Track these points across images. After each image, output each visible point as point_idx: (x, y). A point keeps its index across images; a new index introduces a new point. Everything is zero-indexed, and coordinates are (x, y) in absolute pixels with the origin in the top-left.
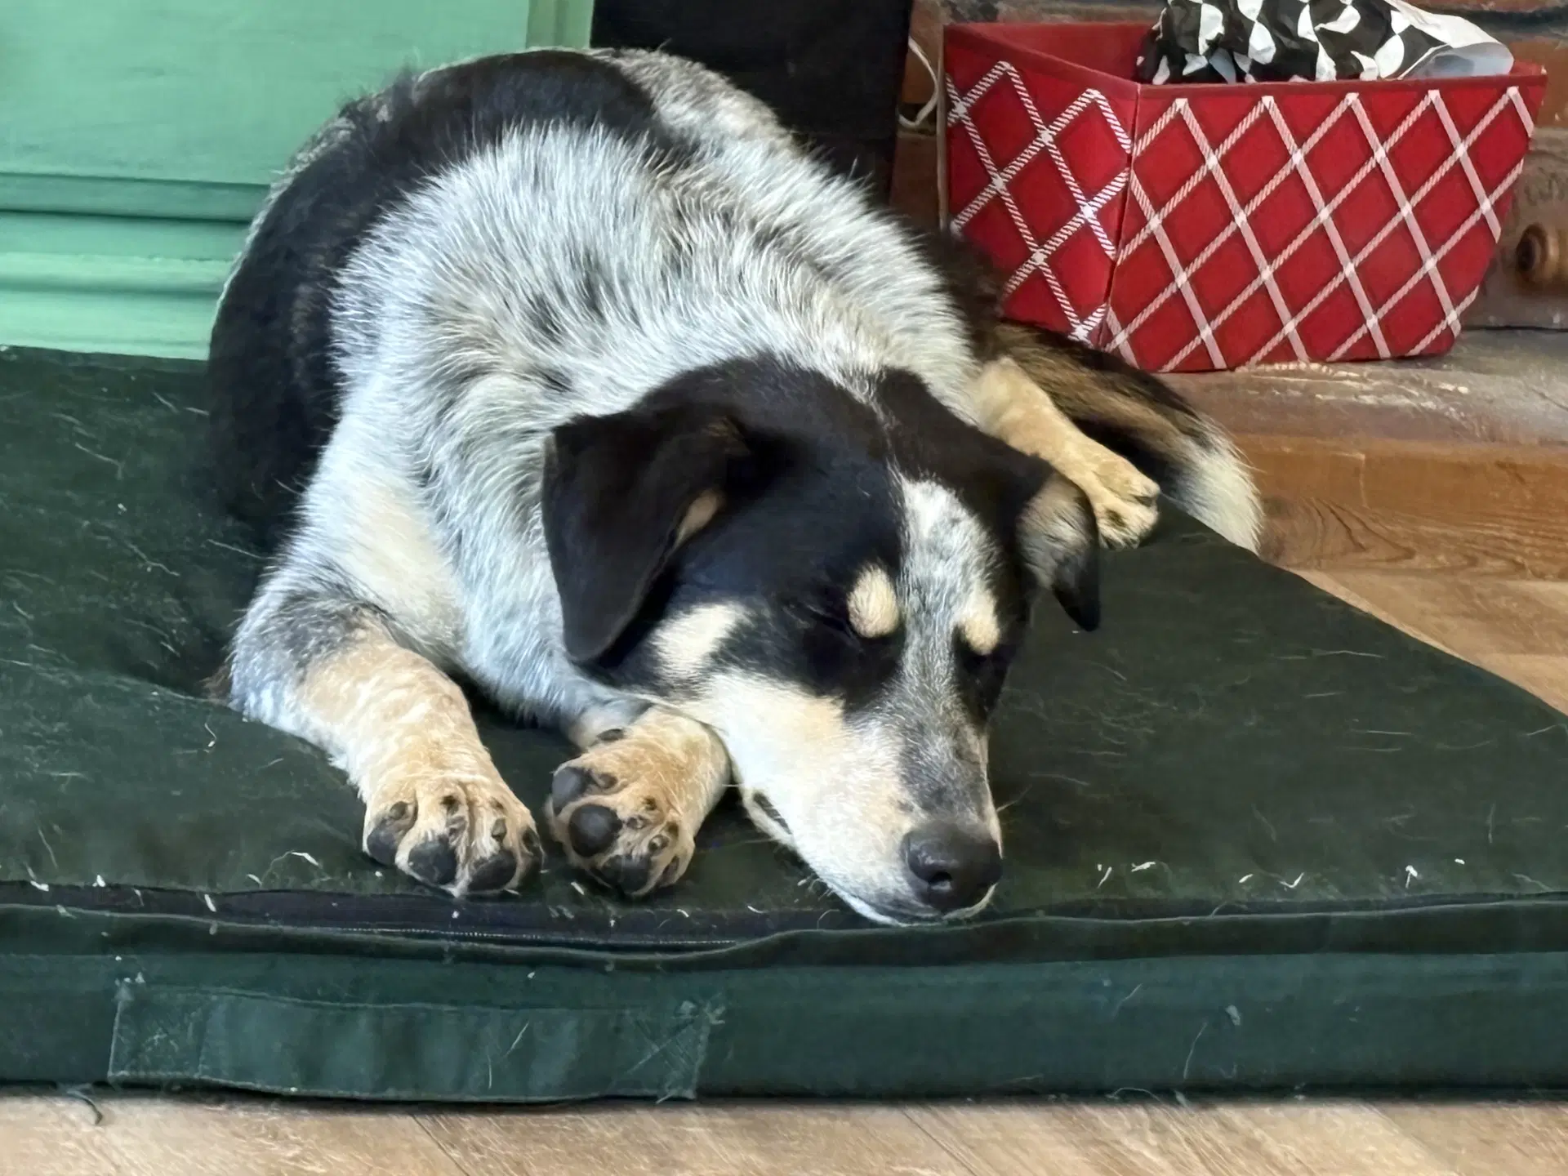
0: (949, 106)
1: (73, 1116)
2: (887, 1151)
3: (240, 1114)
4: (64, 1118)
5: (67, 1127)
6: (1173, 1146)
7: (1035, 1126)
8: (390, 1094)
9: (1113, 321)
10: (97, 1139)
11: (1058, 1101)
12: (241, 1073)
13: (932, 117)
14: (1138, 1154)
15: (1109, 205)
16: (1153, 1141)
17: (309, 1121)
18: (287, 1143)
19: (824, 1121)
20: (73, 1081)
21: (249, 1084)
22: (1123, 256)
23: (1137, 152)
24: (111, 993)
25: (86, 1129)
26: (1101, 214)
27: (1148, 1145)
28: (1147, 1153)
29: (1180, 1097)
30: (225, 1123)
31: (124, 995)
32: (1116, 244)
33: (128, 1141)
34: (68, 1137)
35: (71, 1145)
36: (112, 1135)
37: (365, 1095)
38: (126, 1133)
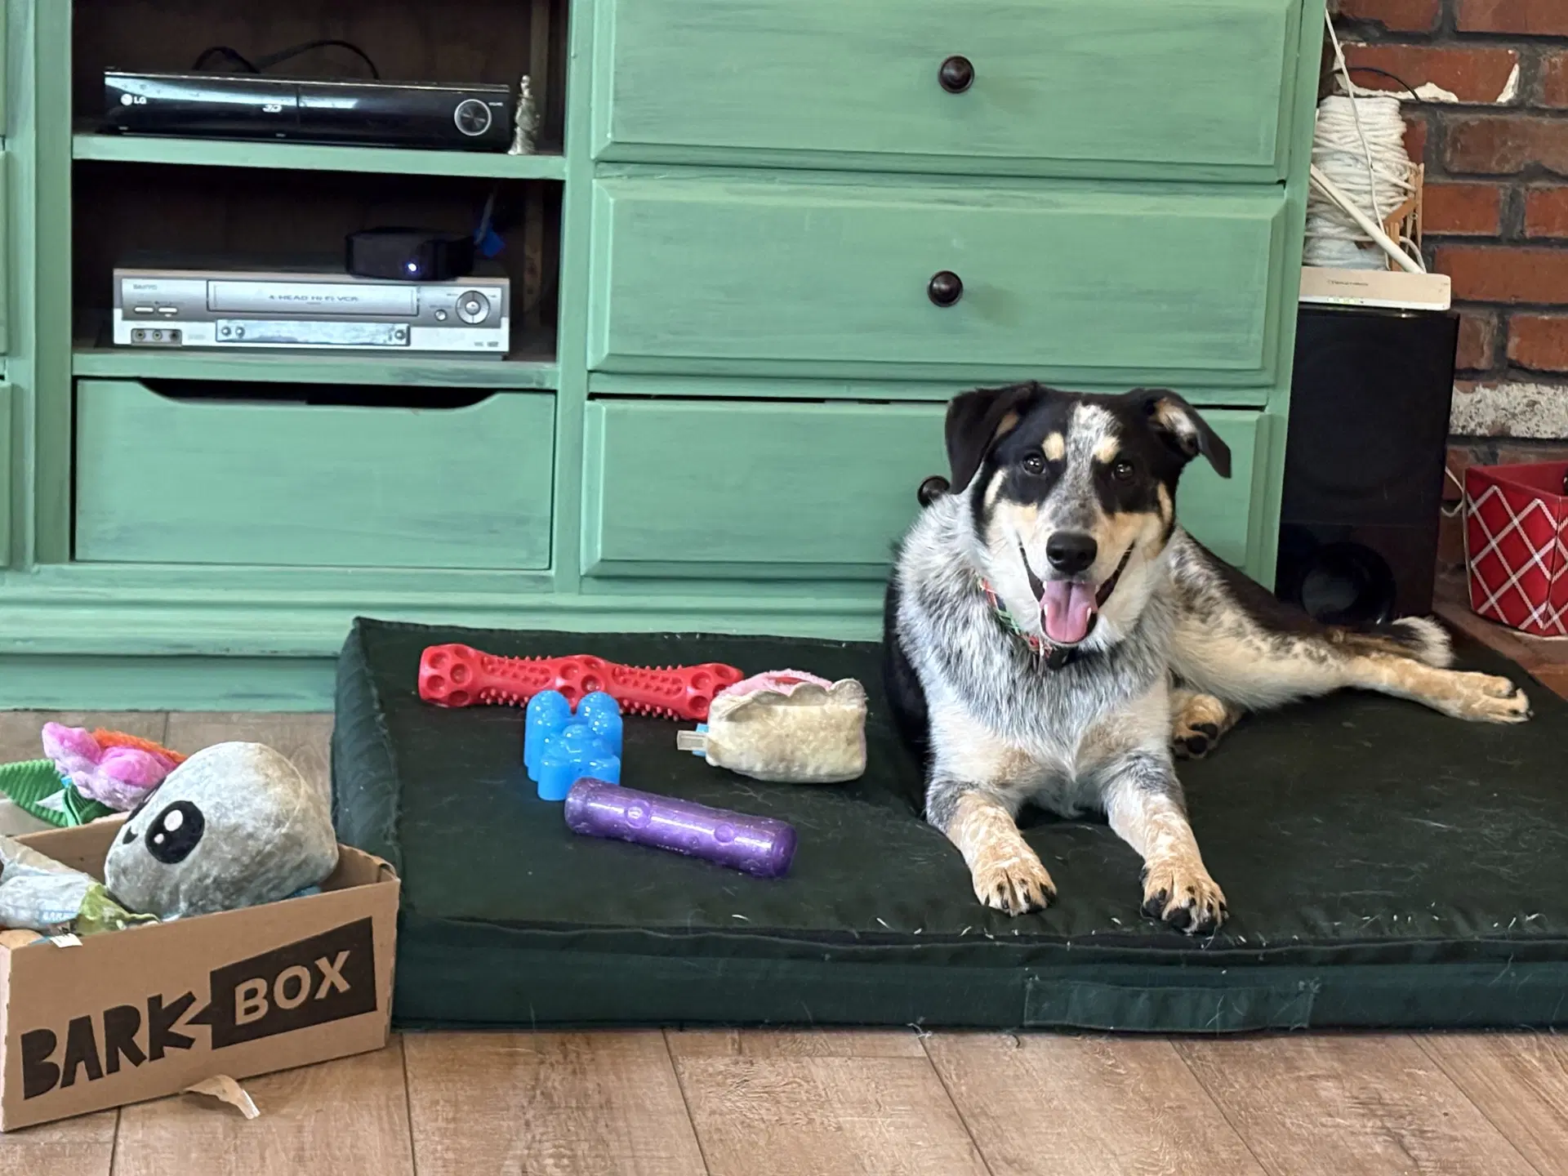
0: (1469, 506)
1: (1009, 1043)
2: (1402, 1060)
3: (1088, 1042)
4: (1005, 1044)
5: (1006, 1049)
6: (1547, 1057)
7: (1477, 1046)
8: (1158, 1029)
9: (1551, 610)
10: (1019, 1055)
11: (1491, 1032)
12: (1088, 1020)
13: (1460, 512)
14: (1530, 1062)
15: (1547, 554)
16: (1538, 1054)
17: (1121, 1044)
18: (1109, 1058)
19: (1372, 1044)
20: (1009, 1027)
21: (1092, 1026)
22: (1555, 578)
23: (1560, 529)
24: (1024, 985)
25: (1015, 1050)
26: (1543, 559)
27: (1535, 1056)
28: (1534, 1061)
29: (1552, 1030)
30: (1080, 1046)
31: (1029, 986)
32: (1551, 572)
33: (1034, 1056)
34: (1005, 1054)
35: (1007, 1059)
36: (1027, 1053)
37: (1147, 1030)
38: (1033, 1052)
